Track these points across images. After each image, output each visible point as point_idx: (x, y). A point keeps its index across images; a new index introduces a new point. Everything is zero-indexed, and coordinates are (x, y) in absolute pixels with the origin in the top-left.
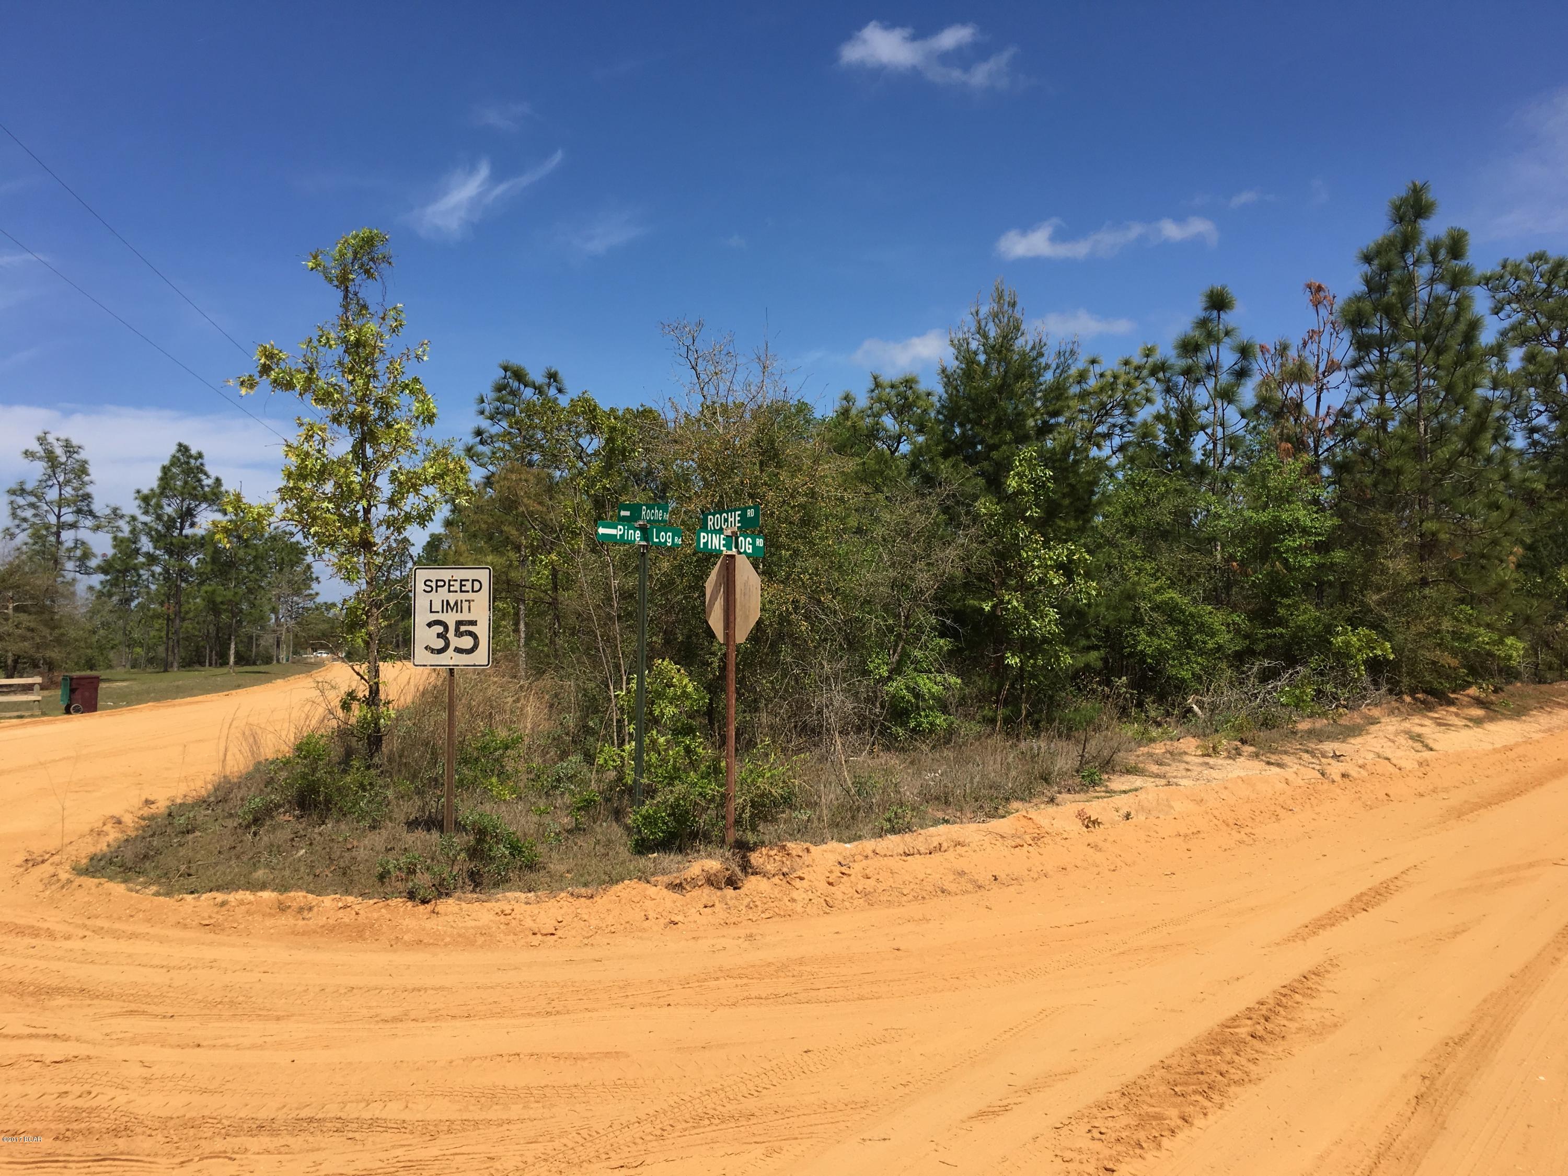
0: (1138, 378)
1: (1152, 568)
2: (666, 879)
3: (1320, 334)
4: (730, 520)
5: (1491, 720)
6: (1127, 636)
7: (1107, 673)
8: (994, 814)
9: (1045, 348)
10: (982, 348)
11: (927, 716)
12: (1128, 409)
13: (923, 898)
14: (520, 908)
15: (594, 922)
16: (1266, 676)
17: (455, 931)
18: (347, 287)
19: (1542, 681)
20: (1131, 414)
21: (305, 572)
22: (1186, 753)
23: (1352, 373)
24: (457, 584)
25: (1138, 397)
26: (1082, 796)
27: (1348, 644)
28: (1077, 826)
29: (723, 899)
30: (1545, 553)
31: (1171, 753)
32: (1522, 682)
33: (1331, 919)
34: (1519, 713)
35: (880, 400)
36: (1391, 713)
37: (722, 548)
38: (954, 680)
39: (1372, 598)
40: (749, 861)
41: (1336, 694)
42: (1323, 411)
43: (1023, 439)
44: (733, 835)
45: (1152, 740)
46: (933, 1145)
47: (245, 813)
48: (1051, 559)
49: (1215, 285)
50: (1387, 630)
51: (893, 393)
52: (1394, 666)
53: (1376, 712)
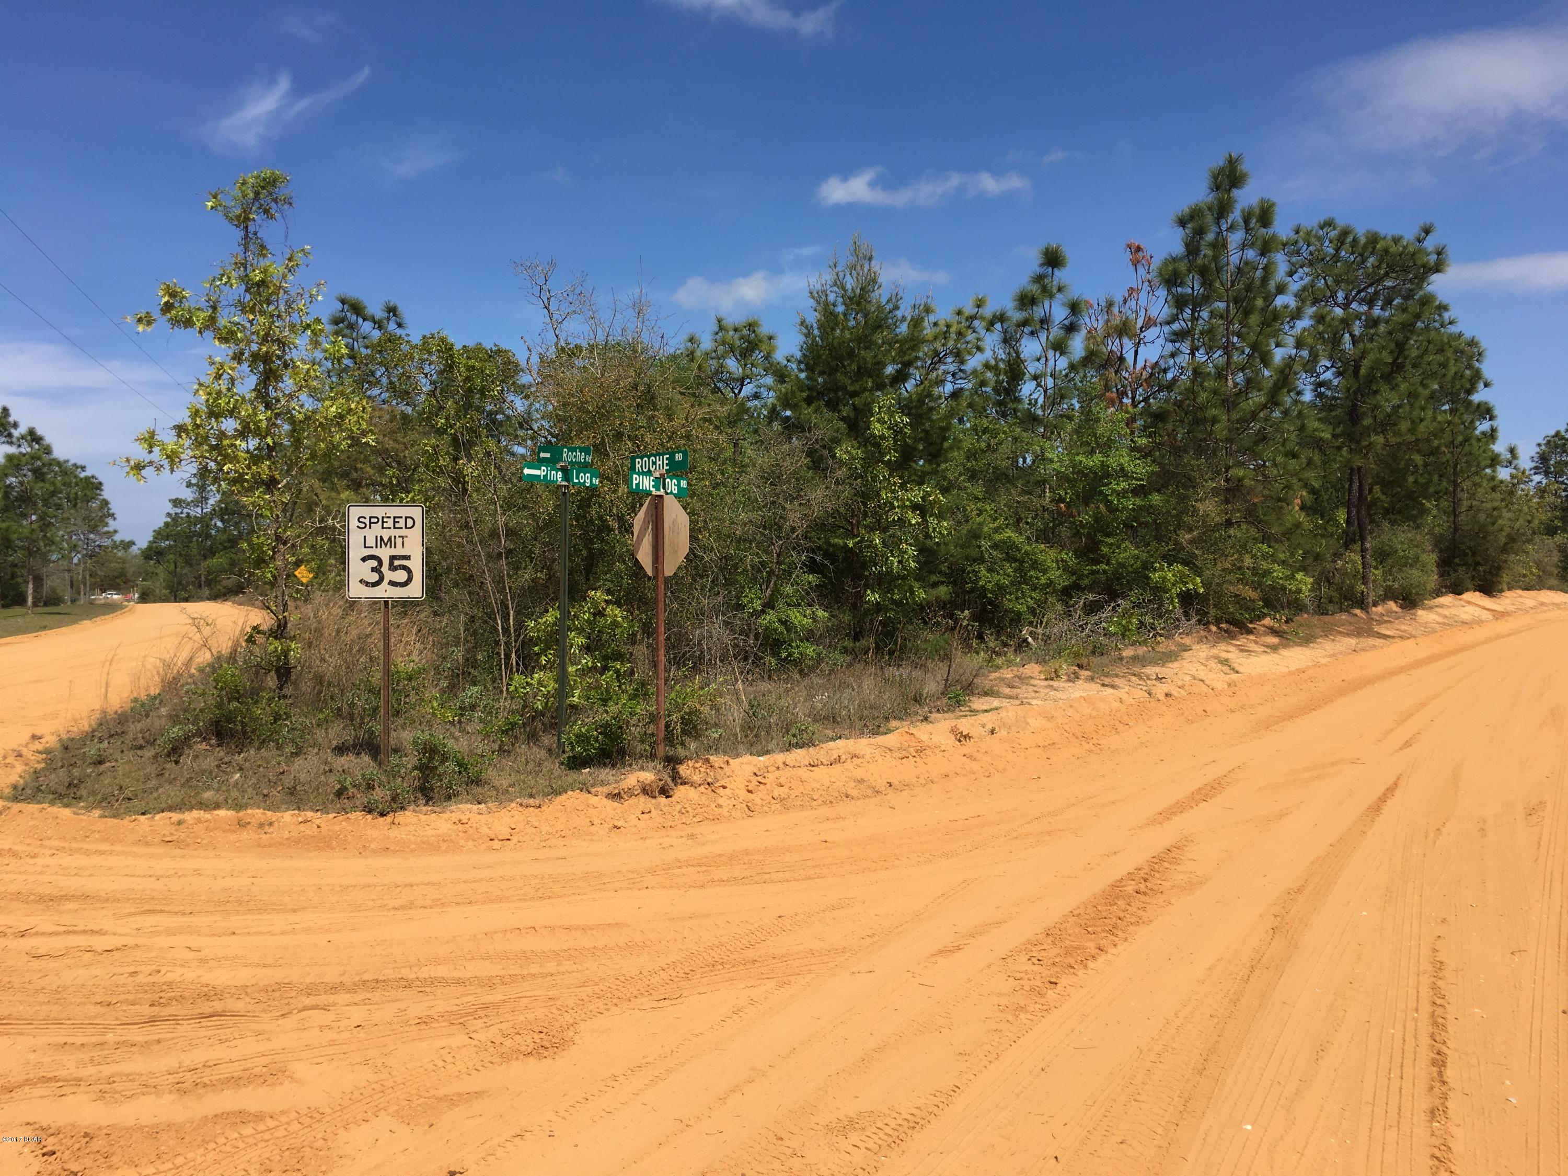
0: (969, 327)
1: (992, 509)
2: (605, 790)
3: (1139, 291)
4: (658, 463)
5: (1285, 646)
6: (969, 572)
7: (949, 608)
8: (876, 732)
9: (901, 302)
10: (840, 300)
11: (798, 647)
12: (959, 356)
13: (831, 802)
14: (475, 818)
15: (545, 828)
16: (1092, 608)
17: (419, 839)
18: (247, 227)
19: (1325, 613)
20: (962, 362)
21: (101, 508)
22: (1032, 678)
23: (1166, 329)
24: (391, 521)
25: (969, 346)
26: (949, 715)
27: (1164, 579)
28: (949, 741)
29: (657, 806)
30: (1326, 497)
31: (1020, 678)
32: (1308, 613)
33: (1180, 808)
34: (1307, 640)
35: (723, 343)
36: (1200, 641)
37: (652, 489)
38: (821, 613)
39: (1185, 537)
40: (678, 773)
41: (1153, 624)
42: (1140, 364)
43: (880, 386)
44: (662, 750)
45: (998, 667)
46: (910, 974)
47: (165, 743)
48: (908, 499)
49: (1051, 243)
50: (1197, 567)
51: (737, 336)
52: (1203, 599)
53: (1187, 641)
